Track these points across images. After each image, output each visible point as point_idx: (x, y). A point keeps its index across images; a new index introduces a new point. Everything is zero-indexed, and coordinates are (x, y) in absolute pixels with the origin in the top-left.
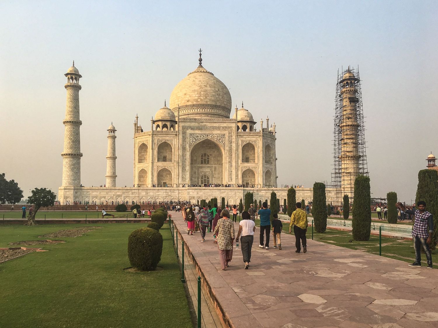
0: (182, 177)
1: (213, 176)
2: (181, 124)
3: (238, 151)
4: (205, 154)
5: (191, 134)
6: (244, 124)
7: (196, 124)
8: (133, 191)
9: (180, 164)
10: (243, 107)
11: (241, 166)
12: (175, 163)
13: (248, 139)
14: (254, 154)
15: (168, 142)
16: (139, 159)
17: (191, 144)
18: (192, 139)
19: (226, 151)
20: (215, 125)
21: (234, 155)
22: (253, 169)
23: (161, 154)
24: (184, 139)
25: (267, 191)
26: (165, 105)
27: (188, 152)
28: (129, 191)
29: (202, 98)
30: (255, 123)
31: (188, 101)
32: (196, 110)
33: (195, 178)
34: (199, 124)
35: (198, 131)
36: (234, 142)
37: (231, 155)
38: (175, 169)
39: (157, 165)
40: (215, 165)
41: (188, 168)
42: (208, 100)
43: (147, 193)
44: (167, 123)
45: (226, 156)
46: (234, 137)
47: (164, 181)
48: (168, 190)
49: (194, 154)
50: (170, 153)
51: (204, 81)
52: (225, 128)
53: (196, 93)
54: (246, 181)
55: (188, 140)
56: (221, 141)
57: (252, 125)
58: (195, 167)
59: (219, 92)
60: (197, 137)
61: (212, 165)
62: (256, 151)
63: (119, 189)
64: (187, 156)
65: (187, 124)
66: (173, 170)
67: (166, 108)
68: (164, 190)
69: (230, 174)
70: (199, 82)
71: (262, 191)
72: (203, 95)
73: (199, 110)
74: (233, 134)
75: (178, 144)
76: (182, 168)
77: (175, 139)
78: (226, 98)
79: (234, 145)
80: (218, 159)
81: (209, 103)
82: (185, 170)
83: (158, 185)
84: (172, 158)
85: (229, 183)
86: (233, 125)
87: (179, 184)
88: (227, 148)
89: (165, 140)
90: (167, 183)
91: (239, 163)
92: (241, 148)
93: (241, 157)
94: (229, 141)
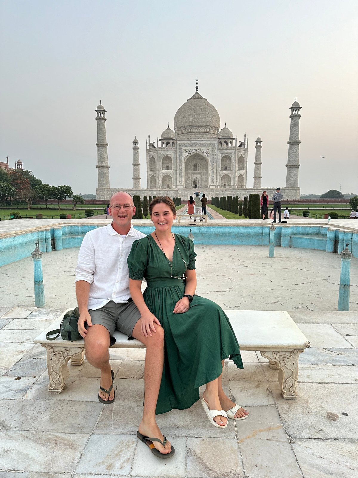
0: (179, 181)
1: (202, 180)
2: (178, 143)
3: (218, 161)
4: (196, 164)
5: (185, 150)
6: (225, 140)
7: (188, 142)
8: (143, 191)
9: (178, 172)
10: (225, 126)
11: (220, 173)
12: (174, 171)
13: (226, 152)
14: (231, 163)
15: (169, 156)
16: (150, 168)
17: (185, 157)
18: (185, 153)
19: (210, 162)
20: (202, 142)
21: (215, 165)
22: (229, 175)
23: (165, 164)
24: (180, 153)
25: (232, 191)
26: (168, 127)
27: (183, 163)
28: (141, 191)
29: (195, 120)
30: (234, 139)
31: (186, 123)
32: (191, 130)
33: (189, 181)
34: (191, 142)
35: (189, 147)
37: (213, 165)
39: (162, 173)
40: (203, 172)
41: (183, 174)
42: (200, 122)
43: (152, 193)
44: (169, 141)
45: (210, 165)
46: (216, 151)
47: (167, 184)
48: (166, 190)
49: (189, 163)
50: (171, 163)
51: (197, 106)
52: (209, 145)
53: (191, 116)
54: (224, 183)
55: (183, 154)
56: (206, 154)
57: (231, 141)
58: (190, 173)
59: (208, 114)
60: (189, 152)
61: (201, 172)
62: (232, 161)
63: (134, 190)
64: (182, 165)
65: (182, 142)
66: (173, 176)
67: (169, 129)
68: (163, 190)
69: (213, 179)
70: (194, 108)
71: (229, 191)
72: (196, 118)
73: (194, 130)
74: (215, 149)
75: (176, 157)
76: (179, 175)
77: (174, 154)
78: (214, 119)
79: (215, 157)
80: (206, 167)
81: (201, 124)
82: (181, 175)
83: (163, 186)
84: (172, 167)
85: (212, 185)
86: (215, 142)
87: (177, 186)
88: (210, 159)
89: (167, 154)
90: (169, 185)
91: (219, 170)
92: (221, 159)
93: (221, 166)
94: (212, 154)
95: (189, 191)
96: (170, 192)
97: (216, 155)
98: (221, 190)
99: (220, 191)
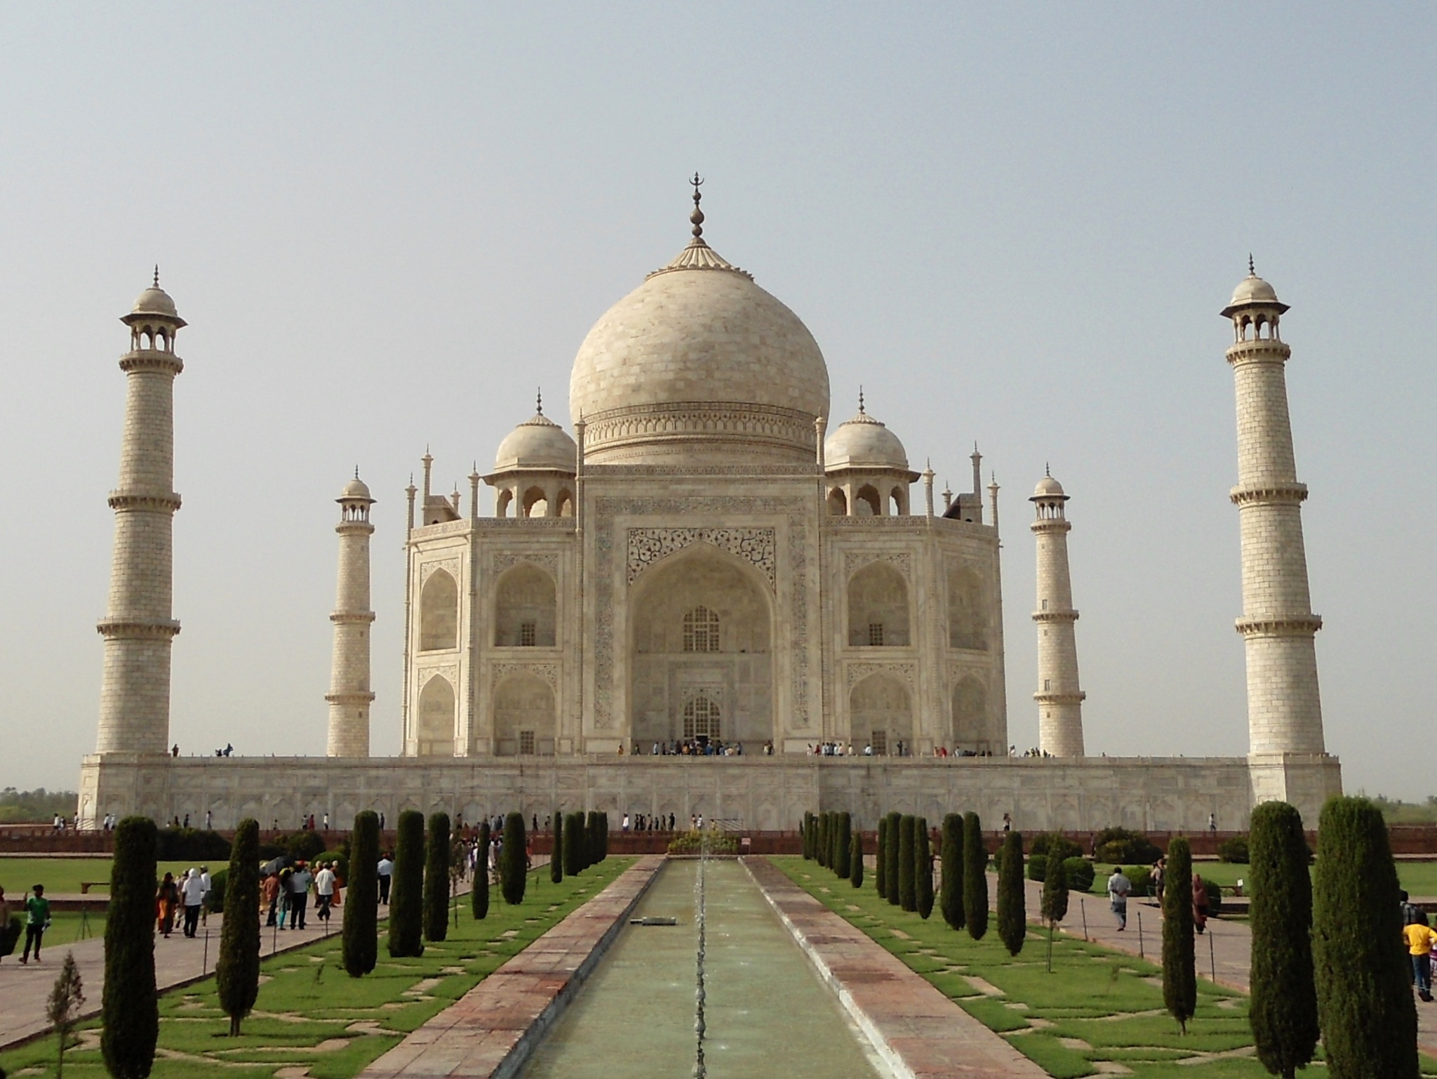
0: (598, 712)
1: (734, 704)
2: (595, 490)
3: (831, 597)
4: (701, 611)
5: (632, 532)
6: (864, 483)
7: (654, 490)
9: (590, 655)
10: (862, 408)
11: (845, 663)
12: (567, 652)
13: (873, 548)
14: (906, 607)
15: (537, 564)
16: (425, 635)
17: (634, 571)
18: (636, 551)
19: (779, 600)
20: (732, 491)
21: (812, 617)
22: (899, 675)
23: (513, 612)
26: (539, 409)
27: (620, 604)
29: (691, 376)
30: (914, 476)
31: (636, 389)
32: (669, 425)
33: (660, 711)
34: (665, 488)
35: (659, 517)
36: (812, 559)
37: (800, 617)
38: (569, 674)
39: (494, 662)
40: (744, 657)
41: (619, 671)
42: (717, 383)
44: (541, 483)
45: (779, 618)
46: (812, 540)
47: (524, 728)
49: (655, 610)
50: (549, 606)
52: (772, 505)
53: (668, 356)
54: (872, 723)
55: (619, 556)
56: (757, 557)
57: (900, 484)
58: (660, 665)
60: (658, 543)
61: (729, 657)
62: (911, 597)
64: (616, 619)
65: (615, 491)
66: (559, 681)
67: (539, 421)
69: (801, 698)
70: (682, 312)
72: (695, 365)
74: (807, 528)
75: (578, 573)
76: (598, 673)
77: (568, 553)
78: (796, 372)
79: (812, 573)
80: (756, 630)
81: (722, 395)
82: (610, 679)
83: (498, 742)
84: (554, 631)
85: (796, 733)
86: (809, 490)
87: (583, 740)
88: (783, 587)
89: (527, 557)
90: (536, 736)
91: (838, 649)
92: (844, 586)
93: (845, 623)
94: (794, 558)
95: (654, 771)
96: (537, 776)
97: (817, 563)
98: (855, 767)
99: (853, 772)
